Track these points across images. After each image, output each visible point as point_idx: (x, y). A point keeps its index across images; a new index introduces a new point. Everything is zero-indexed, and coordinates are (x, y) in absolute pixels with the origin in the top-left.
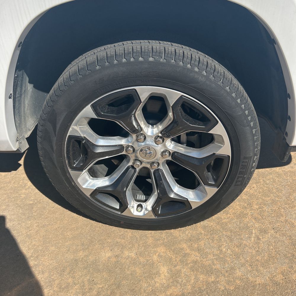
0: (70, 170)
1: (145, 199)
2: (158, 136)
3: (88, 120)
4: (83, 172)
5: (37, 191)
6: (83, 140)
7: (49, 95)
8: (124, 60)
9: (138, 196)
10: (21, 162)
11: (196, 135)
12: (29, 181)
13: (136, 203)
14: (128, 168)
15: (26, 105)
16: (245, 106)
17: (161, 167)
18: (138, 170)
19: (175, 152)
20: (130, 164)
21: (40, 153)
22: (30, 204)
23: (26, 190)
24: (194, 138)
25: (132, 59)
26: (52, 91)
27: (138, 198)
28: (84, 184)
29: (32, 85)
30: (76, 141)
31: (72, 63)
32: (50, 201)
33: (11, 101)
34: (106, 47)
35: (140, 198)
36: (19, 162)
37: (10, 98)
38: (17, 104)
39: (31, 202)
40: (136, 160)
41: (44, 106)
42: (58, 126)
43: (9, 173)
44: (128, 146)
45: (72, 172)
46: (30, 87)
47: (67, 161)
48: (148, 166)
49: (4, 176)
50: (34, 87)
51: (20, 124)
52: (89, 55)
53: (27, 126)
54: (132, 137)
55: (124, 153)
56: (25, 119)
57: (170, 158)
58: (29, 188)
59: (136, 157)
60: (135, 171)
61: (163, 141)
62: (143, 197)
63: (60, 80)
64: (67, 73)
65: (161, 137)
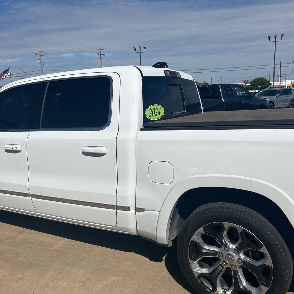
0: (189, 259)
1: (228, 289)
2: (236, 250)
3: (201, 234)
4: (196, 262)
5: (170, 275)
6: (197, 244)
7: (186, 221)
8: (218, 210)
9: (224, 286)
10: (164, 258)
11: (257, 254)
12: (166, 269)
13: (223, 290)
14: (219, 266)
15: (175, 224)
16: (276, 239)
17: (237, 269)
18: (224, 268)
19: (245, 261)
20: (220, 263)
21: (178, 247)
22: (165, 281)
23: (164, 273)
24: (256, 255)
25: (222, 210)
26: (187, 219)
27: (224, 287)
28: (195, 269)
29: (179, 215)
30: (194, 244)
31: (198, 208)
32: (176, 282)
33: (170, 220)
34: (212, 203)
35: (225, 288)
36: (163, 258)
37: (170, 219)
38: (172, 222)
39: (166, 280)
40: (224, 261)
41: (183, 225)
42: (188, 234)
43: (157, 263)
44: (220, 252)
45: (190, 261)
46: (178, 216)
47: (188, 254)
48: (230, 267)
49: (154, 264)
50: (180, 216)
51: (171, 232)
52: (205, 206)
53: (173, 235)
54: (222, 248)
55: (217, 256)
56: (173, 230)
57: (242, 264)
58: (166, 273)
59: (224, 259)
60: (223, 269)
61: (238, 253)
62: (227, 288)
63: (192, 214)
64: (195, 212)
65: (237, 251)
